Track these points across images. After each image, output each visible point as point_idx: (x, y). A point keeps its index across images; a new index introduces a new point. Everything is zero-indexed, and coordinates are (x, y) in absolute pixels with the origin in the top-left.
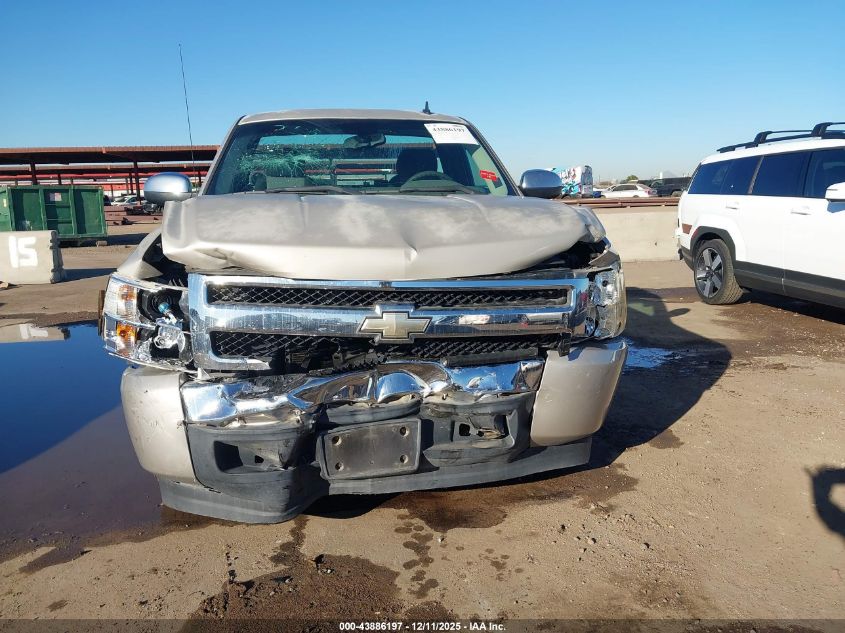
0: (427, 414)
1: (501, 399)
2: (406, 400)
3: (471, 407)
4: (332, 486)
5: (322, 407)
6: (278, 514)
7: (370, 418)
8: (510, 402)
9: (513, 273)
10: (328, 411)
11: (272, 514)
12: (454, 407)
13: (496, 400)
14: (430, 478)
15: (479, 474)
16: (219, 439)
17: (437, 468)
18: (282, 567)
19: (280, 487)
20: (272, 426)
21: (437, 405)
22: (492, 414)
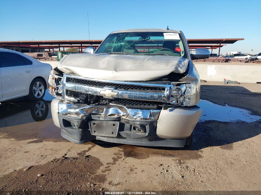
0: (123, 121)
1: (143, 120)
2: (116, 116)
3: (133, 121)
4: (97, 137)
5: (91, 114)
6: (79, 141)
7: (104, 119)
8: (147, 122)
9: (147, 81)
10: (92, 115)
11: (77, 141)
12: (128, 120)
13: (141, 120)
14: (124, 141)
15: (140, 142)
16: (64, 118)
17: (126, 138)
18: (78, 156)
19: (78, 134)
20: (75, 117)
21: (125, 119)
22: (139, 124)
